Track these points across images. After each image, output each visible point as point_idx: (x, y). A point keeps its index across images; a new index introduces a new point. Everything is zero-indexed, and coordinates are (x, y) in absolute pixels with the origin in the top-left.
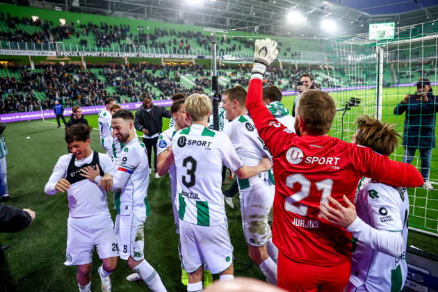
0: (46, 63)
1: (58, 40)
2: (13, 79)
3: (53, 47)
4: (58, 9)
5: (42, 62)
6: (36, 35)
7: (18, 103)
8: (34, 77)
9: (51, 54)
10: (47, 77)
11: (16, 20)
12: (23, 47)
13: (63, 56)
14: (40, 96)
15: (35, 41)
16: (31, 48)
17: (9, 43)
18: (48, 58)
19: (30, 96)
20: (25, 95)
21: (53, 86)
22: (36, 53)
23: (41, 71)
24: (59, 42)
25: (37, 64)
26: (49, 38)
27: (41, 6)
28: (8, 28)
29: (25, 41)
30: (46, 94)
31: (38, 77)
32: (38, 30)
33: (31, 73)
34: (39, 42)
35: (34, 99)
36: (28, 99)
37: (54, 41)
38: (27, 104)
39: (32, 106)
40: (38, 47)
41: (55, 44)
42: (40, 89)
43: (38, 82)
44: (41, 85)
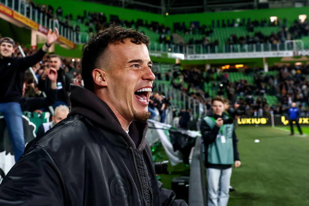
0: (280, 65)
1: (296, 38)
2: (246, 81)
3: (290, 46)
4: (298, 5)
5: (276, 64)
6: (272, 35)
7: (248, 107)
8: (266, 79)
9: (288, 54)
10: (281, 79)
11: (256, 23)
12: (258, 50)
13: (301, 56)
14: (271, 100)
15: (271, 42)
16: (266, 49)
17: (246, 47)
18: (283, 60)
19: (260, 100)
20: (256, 98)
21: (287, 89)
22: (271, 54)
23: (275, 73)
24: (298, 41)
25: (271, 65)
26: (286, 36)
27: (280, 5)
28: (246, 32)
29: (261, 42)
30: (277, 97)
31: (271, 80)
32: (275, 30)
33: (264, 75)
34: (275, 42)
35: (264, 103)
36: (258, 102)
37: (292, 39)
38: (257, 108)
39: (261, 111)
40: (274, 48)
41: (292, 43)
42: (272, 92)
43: (270, 85)
44: (273, 88)
